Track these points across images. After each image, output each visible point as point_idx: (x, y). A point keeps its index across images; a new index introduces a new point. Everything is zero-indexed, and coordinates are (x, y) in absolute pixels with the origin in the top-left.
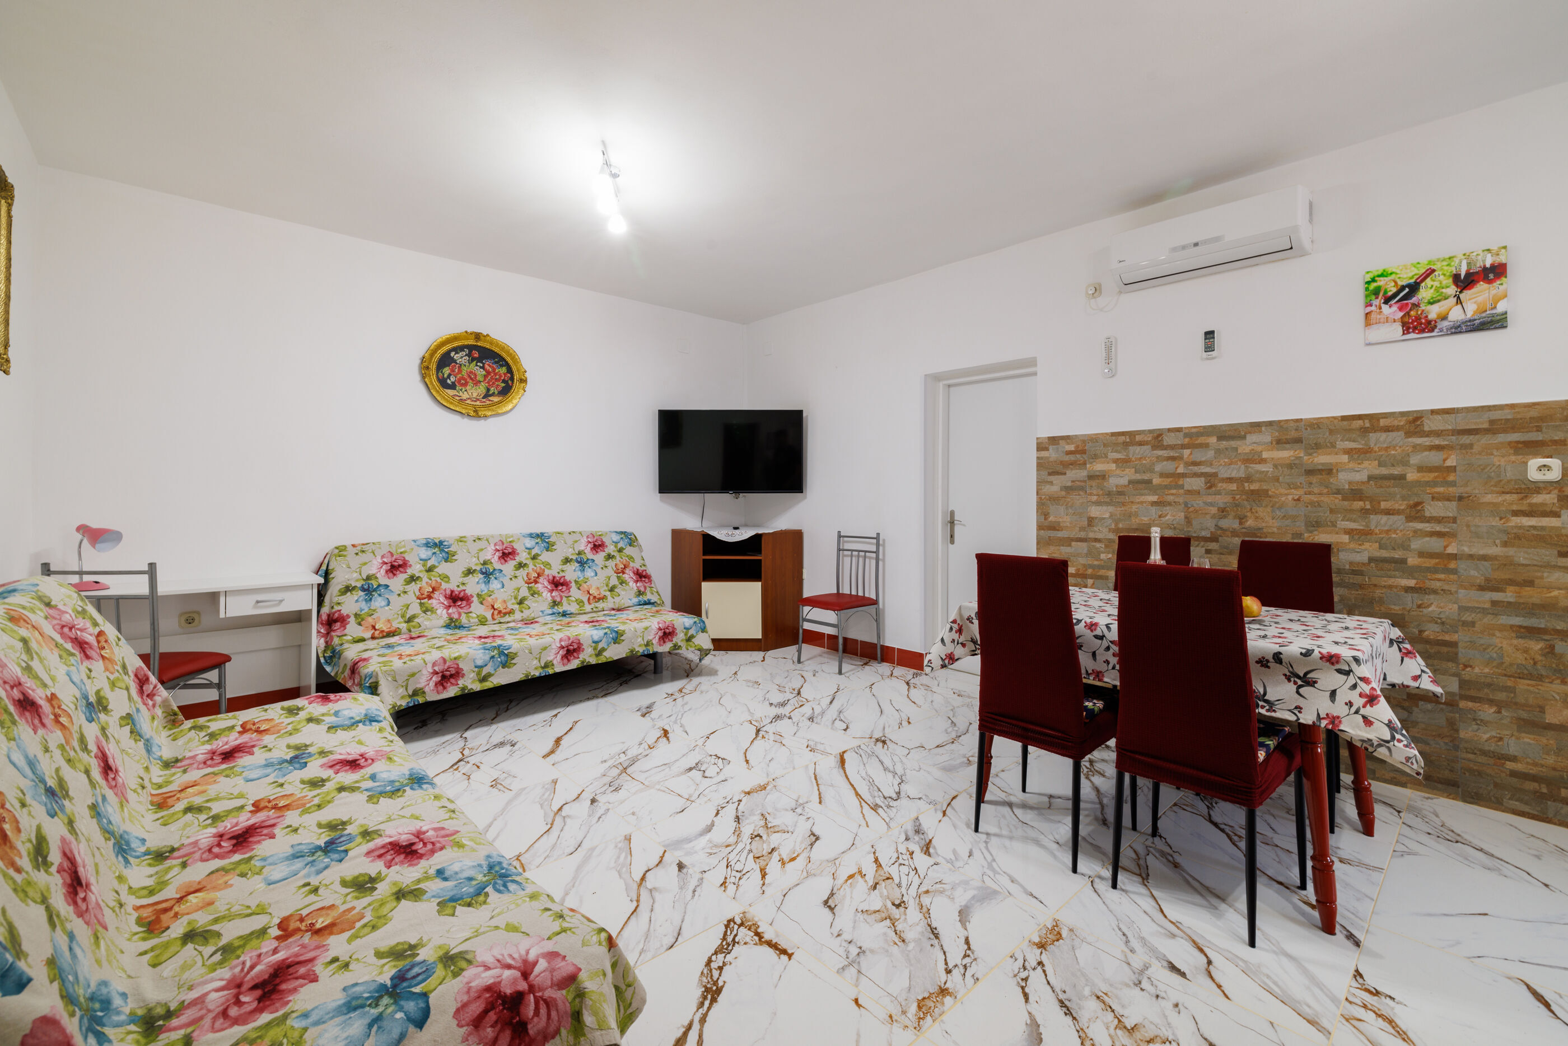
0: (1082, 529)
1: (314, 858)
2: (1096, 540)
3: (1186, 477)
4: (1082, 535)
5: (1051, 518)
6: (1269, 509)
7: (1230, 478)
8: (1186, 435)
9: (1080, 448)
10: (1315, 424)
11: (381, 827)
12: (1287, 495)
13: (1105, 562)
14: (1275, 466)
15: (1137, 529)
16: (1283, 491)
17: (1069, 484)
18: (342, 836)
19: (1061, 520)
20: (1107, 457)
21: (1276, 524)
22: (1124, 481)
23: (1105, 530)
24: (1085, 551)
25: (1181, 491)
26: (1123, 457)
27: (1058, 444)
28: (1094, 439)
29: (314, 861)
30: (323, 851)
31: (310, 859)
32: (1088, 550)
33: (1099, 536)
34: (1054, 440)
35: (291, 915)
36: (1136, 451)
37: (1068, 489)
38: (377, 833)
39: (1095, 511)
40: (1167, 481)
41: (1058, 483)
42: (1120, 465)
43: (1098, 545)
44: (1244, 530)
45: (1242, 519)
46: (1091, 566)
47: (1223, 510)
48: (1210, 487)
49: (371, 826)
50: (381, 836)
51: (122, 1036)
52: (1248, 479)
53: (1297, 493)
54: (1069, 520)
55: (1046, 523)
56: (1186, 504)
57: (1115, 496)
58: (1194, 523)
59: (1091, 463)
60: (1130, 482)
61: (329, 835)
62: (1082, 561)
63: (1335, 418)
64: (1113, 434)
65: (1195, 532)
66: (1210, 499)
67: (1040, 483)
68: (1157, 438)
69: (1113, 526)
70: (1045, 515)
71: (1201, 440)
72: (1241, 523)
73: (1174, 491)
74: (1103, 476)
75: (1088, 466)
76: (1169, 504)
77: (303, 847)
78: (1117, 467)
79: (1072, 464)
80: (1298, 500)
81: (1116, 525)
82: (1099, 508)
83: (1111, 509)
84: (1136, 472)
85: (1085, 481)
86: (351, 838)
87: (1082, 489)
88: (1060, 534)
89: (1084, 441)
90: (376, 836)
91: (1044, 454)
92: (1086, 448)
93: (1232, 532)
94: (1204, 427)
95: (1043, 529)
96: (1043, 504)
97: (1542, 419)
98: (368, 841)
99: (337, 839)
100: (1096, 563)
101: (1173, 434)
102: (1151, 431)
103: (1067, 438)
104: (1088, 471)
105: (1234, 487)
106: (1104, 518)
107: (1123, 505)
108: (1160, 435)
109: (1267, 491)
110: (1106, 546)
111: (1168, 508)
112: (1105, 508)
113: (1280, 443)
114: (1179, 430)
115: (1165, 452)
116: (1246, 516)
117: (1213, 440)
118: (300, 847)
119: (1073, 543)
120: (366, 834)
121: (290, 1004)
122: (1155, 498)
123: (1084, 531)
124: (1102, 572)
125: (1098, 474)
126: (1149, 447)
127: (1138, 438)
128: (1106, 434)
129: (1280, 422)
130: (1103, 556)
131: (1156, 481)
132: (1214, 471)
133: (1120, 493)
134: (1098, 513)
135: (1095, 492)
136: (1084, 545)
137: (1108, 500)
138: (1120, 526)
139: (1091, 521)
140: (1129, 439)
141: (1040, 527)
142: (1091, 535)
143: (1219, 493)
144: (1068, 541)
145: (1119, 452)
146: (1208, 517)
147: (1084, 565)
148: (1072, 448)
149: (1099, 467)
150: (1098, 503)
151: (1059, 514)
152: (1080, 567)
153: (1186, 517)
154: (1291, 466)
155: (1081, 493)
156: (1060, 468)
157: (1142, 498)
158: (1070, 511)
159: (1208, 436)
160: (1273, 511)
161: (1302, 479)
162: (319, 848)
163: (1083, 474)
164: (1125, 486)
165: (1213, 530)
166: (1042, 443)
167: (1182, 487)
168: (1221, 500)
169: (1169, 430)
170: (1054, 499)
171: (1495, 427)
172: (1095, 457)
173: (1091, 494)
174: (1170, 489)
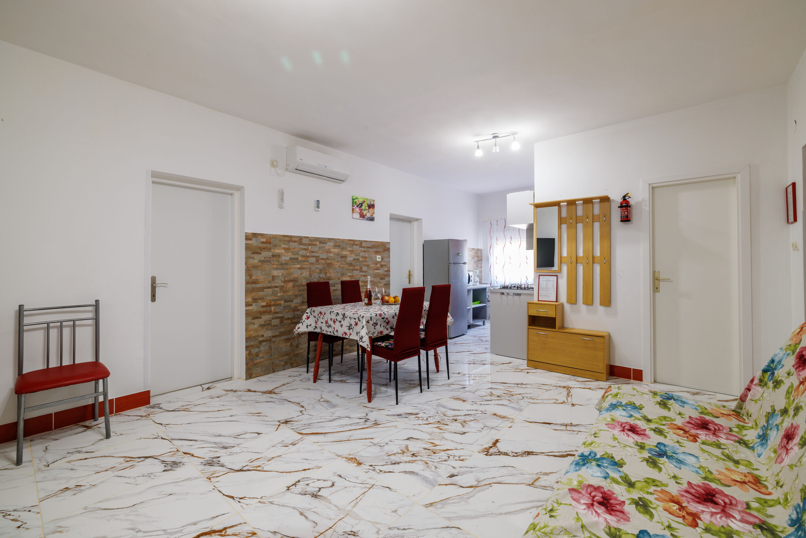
0: (269, 282)
1: (672, 454)
2: (276, 287)
3: (310, 257)
4: (269, 285)
5: (254, 277)
6: (333, 270)
7: (323, 258)
8: (310, 240)
9: (269, 241)
10: (343, 241)
11: (633, 445)
12: (337, 264)
13: (280, 297)
14: (334, 254)
15: (293, 280)
16: (336, 263)
17: (263, 259)
18: (653, 455)
19: (259, 278)
20: (280, 246)
21: (334, 275)
22: (287, 258)
23: (280, 282)
24: (271, 293)
25: (308, 263)
26: (287, 247)
27: (258, 237)
28: (275, 237)
29: (673, 453)
30: (666, 454)
31: (674, 455)
32: (272, 292)
33: (277, 285)
34: (255, 235)
35: (691, 441)
36: (292, 245)
37: (262, 262)
38: (637, 444)
39: (275, 273)
40: (304, 259)
41: (256, 260)
42: (286, 251)
43: (277, 289)
44: (326, 278)
45: (326, 274)
46: (274, 300)
47: (321, 270)
48: (317, 262)
49: (636, 449)
50: (637, 442)
51: (754, 441)
52: (327, 259)
53: (339, 264)
54: (263, 278)
55: (251, 280)
56: (310, 268)
57: (283, 266)
58: (312, 276)
59: (274, 249)
60: (290, 259)
61: (659, 460)
62: (269, 298)
63: (347, 240)
64: (284, 236)
65: (313, 280)
66: (317, 266)
67: (247, 258)
68: (300, 240)
69: (283, 280)
70: (250, 276)
71: (314, 243)
72: (325, 275)
73: (306, 263)
74: (279, 256)
75: (272, 250)
76: (304, 268)
77: (675, 464)
78: (285, 251)
79: (264, 249)
80: (339, 266)
81: (285, 279)
82: (277, 271)
83: (282, 271)
84: (292, 254)
85: (270, 258)
86: (650, 450)
87: (269, 261)
88: (258, 286)
89: (270, 238)
90: (639, 443)
91: (250, 242)
92: (271, 241)
93: (323, 279)
94: (316, 238)
95: (249, 284)
96: (249, 270)
97: (378, 246)
98: (644, 443)
99: (656, 455)
100: (276, 298)
101: (305, 239)
102: (298, 237)
103: (262, 235)
104: (271, 252)
105: (323, 262)
106: (279, 276)
107: (288, 269)
108: (301, 239)
109: (332, 263)
110: (280, 289)
111: (304, 270)
112: (279, 271)
113: (335, 246)
114: (307, 238)
115: (303, 246)
116: (327, 273)
117: (318, 243)
118: (676, 465)
119: (265, 290)
120: (642, 447)
121: (699, 416)
122: (299, 266)
123: (270, 283)
124: (278, 302)
125: (276, 254)
126: (297, 243)
127: (293, 239)
128: (280, 235)
129: (335, 239)
130: (279, 294)
131: (300, 259)
132: (318, 255)
133: (286, 264)
134: (277, 273)
135: (275, 263)
136: (270, 290)
137: (281, 267)
138: (286, 279)
139: (273, 277)
140: (290, 239)
141: (247, 283)
142: (274, 285)
143: (319, 264)
144: (262, 289)
145: (286, 245)
146: (316, 273)
147: (270, 300)
148: (264, 240)
149: (277, 251)
150: (276, 269)
151: (258, 275)
152: (268, 301)
153: (310, 274)
154: (338, 255)
155: (269, 264)
156: (259, 251)
157: (295, 266)
158: (264, 273)
159: (317, 241)
160: (334, 270)
161: (340, 259)
162: (668, 457)
163: (270, 254)
164: (288, 260)
165: (318, 278)
166: (248, 236)
167: (308, 261)
168: (320, 267)
169: (305, 237)
170: (255, 267)
171: (373, 247)
172: (275, 246)
173: (273, 264)
174: (305, 262)
